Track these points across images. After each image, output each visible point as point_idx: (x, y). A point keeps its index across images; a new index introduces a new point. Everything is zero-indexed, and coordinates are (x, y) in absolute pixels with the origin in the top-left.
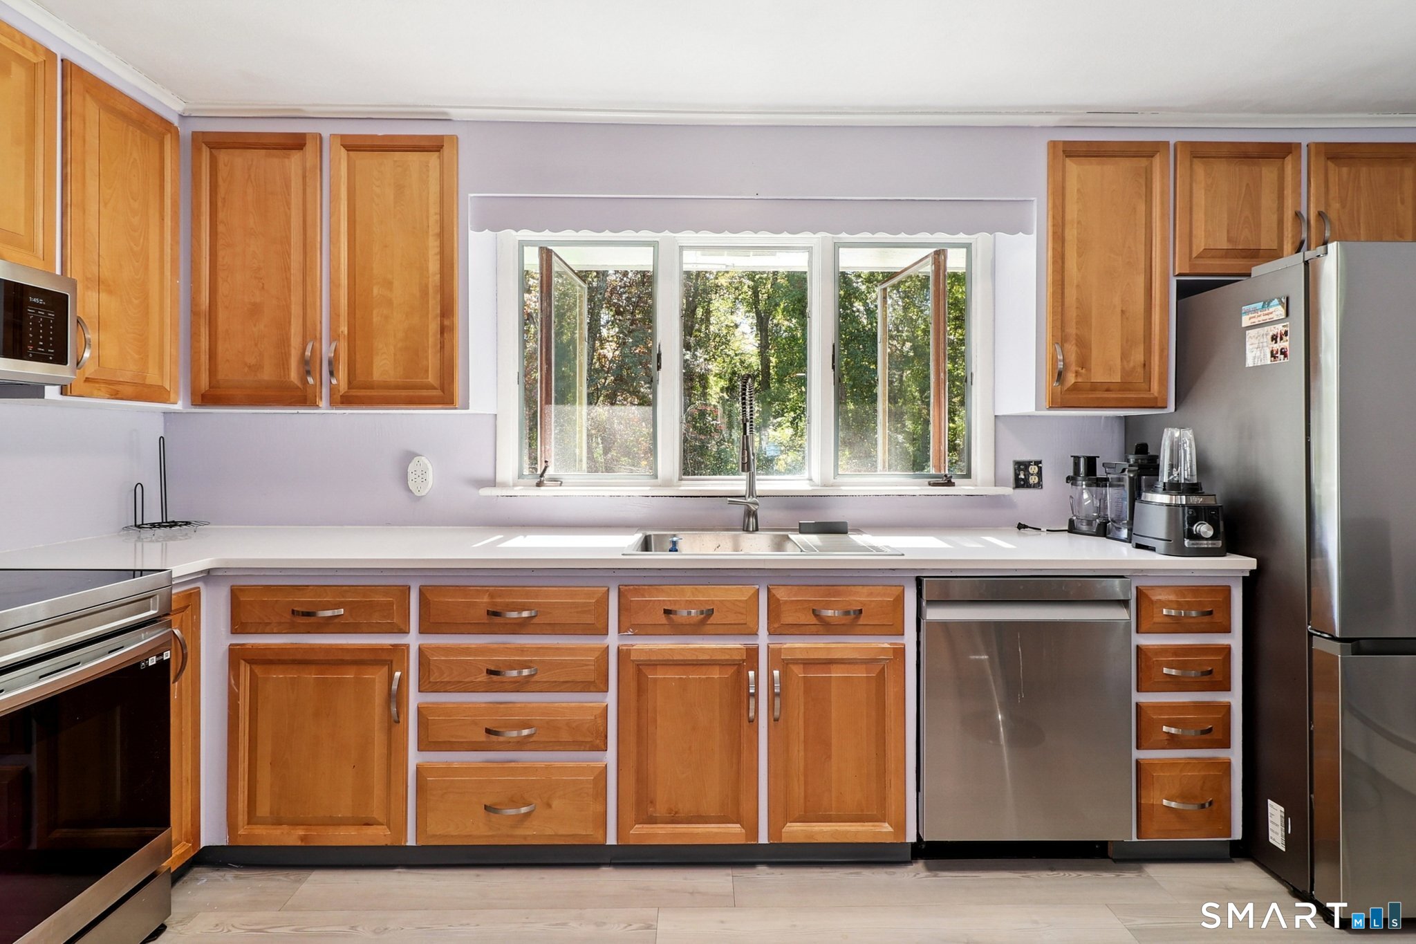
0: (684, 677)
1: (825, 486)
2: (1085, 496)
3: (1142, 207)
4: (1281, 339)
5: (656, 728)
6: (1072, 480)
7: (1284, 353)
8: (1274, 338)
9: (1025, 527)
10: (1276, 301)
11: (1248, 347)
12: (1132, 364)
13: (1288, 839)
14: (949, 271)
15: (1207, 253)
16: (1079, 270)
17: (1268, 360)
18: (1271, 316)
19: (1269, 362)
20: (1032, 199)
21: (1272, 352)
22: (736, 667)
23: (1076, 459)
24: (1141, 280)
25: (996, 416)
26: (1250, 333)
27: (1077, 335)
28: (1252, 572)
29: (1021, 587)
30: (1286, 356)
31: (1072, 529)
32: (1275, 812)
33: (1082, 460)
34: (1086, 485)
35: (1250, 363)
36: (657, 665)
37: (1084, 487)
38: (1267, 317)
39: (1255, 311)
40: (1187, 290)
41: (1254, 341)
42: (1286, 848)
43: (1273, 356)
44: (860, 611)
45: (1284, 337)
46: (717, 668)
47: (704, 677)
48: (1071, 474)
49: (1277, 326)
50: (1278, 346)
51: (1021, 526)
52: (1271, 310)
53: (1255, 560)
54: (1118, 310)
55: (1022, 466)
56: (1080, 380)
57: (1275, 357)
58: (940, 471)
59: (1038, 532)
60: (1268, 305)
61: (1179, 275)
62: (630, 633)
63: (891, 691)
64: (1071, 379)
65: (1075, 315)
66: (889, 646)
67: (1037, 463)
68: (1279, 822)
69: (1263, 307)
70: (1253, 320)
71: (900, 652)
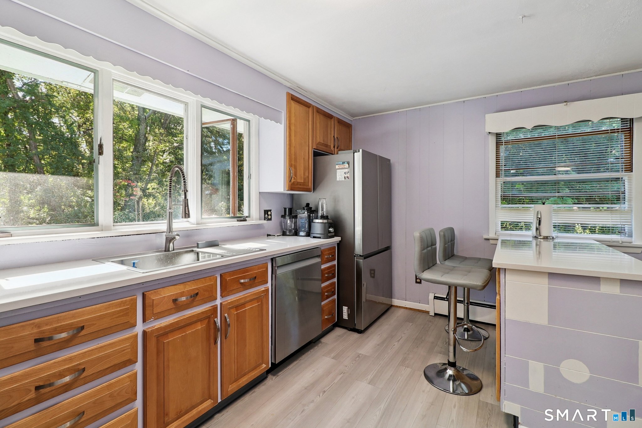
0: (184, 334)
1: (198, 224)
2: (289, 222)
3: (308, 124)
4: (347, 174)
5: (169, 370)
6: (283, 216)
7: (348, 178)
8: (345, 173)
9: (270, 235)
10: (346, 163)
11: (337, 175)
12: (306, 176)
13: (349, 315)
14: (238, 132)
15: (319, 143)
16: (295, 141)
17: (343, 179)
18: (345, 167)
19: (344, 180)
20: (282, 111)
21: (344, 177)
22: (207, 320)
23: (285, 209)
24: (307, 148)
25: (259, 192)
26: (338, 171)
27: (294, 164)
28: (340, 241)
29: (300, 256)
30: (348, 179)
31: (284, 234)
32: (345, 309)
33: (287, 209)
34: (289, 218)
35: (338, 179)
36: (168, 333)
37: (288, 219)
38: (343, 167)
39: (340, 164)
40: (316, 154)
41: (339, 173)
42: (348, 318)
43: (345, 178)
44: (255, 277)
45: (348, 173)
46: (199, 323)
47: (194, 330)
48: (283, 214)
49: (346, 170)
50: (346, 175)
51: (268, 235)
52: (345, 165)
53: (340, 237)
54: (303, 157)
55: (266, 212)
56: (295, 181)
57: (345, 179)
58: (235, 215)
59: (274, 237)
60: (344, 163)
61: (314, 149)
62: (152, 320)
63: (265, 307)
64: (293, 180)
65: (293, 157)
66: (264, 289)
67: (270, 211)
68: (346, 312)
69: (342, 163)
70: (339, 167)
71: (267, 290)
